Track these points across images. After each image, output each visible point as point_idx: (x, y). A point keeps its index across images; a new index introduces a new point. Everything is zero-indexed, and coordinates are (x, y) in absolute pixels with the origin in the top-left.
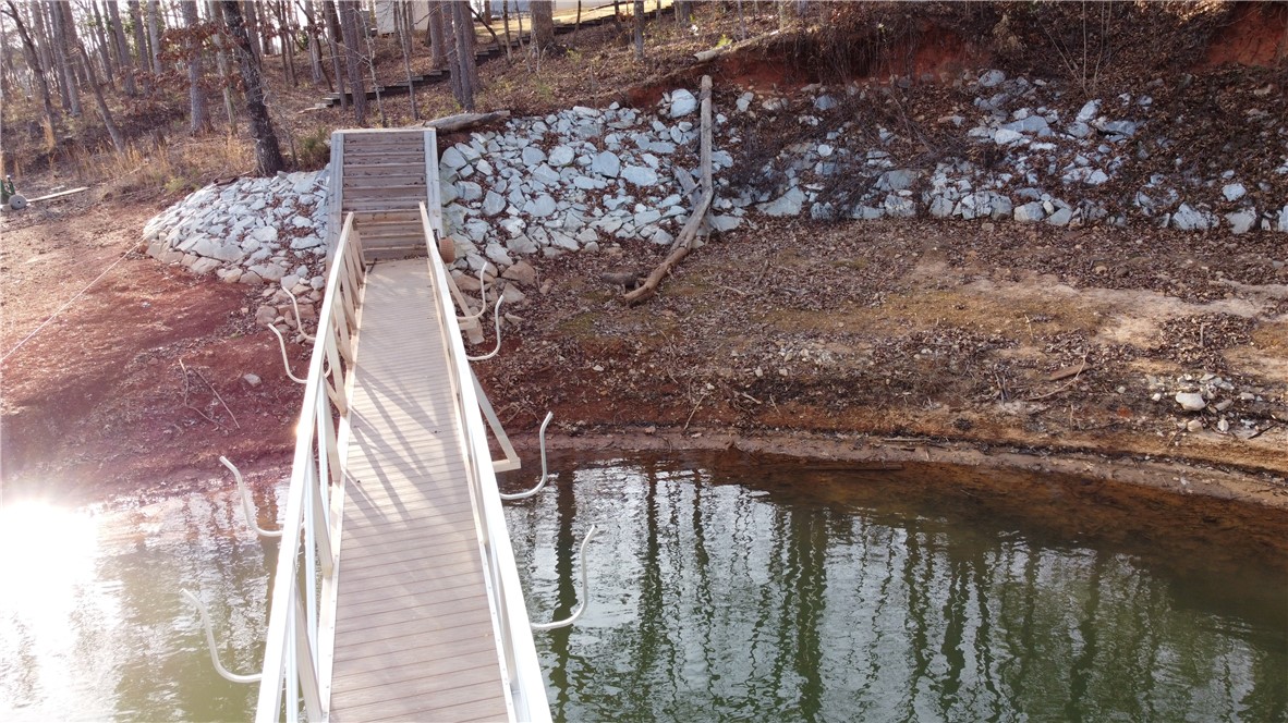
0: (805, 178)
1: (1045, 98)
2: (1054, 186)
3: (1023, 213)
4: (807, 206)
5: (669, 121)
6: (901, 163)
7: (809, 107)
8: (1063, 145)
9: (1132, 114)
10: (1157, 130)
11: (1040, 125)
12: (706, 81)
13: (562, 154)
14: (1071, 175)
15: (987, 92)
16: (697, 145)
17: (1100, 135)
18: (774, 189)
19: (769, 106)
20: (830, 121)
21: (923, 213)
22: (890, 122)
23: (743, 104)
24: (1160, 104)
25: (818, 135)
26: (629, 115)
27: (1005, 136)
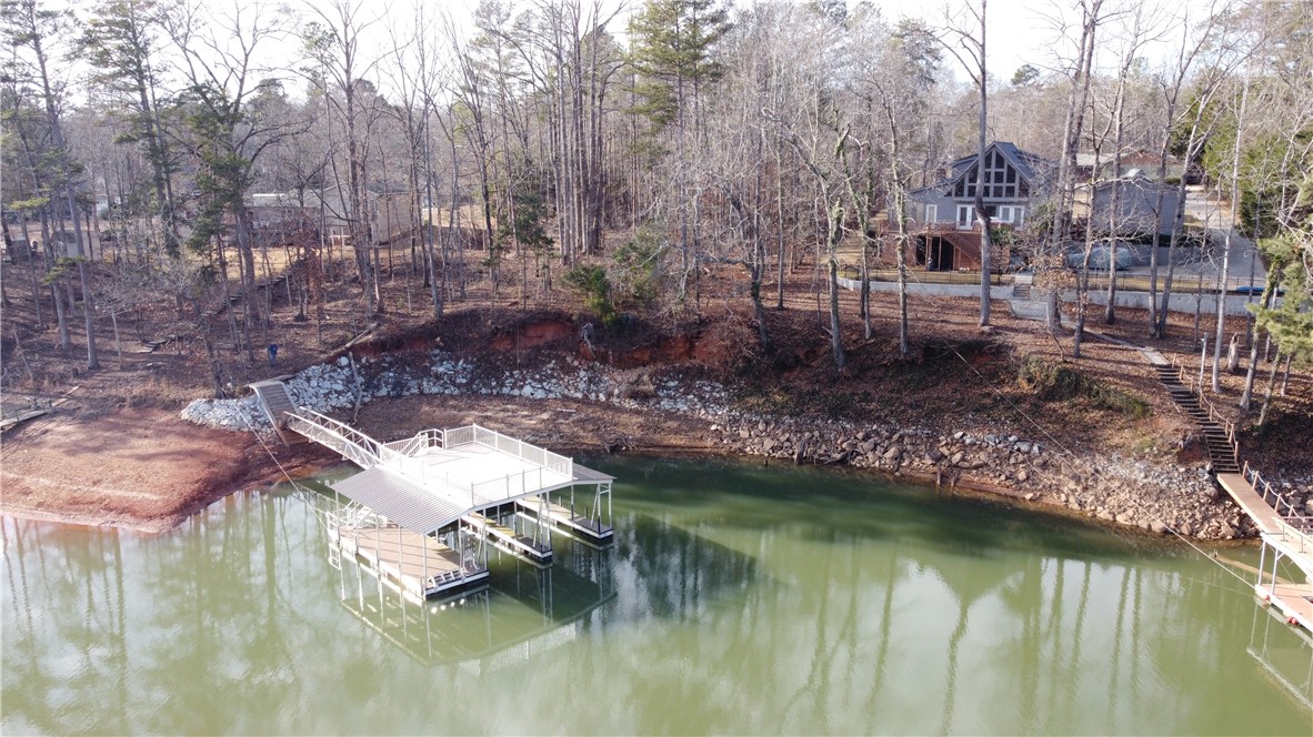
0: (387, 383)
1: (450, 358)
2: (454, 384)
3: (447, 392)
4: (389, 392)
5: (342, 368)
6: (414, 378)
7: (384, 361)
8: (455, 372)
9: (472, 363)
10: (478, 367)
11: (449, 366)
12: (351, 354)
13: (314, 383)
14: (458, 381)
15: (436, 356)
16: (352, 375)
17: (465, 369)
18: (378, 388)
19: (372, 361)
20: (391, 364)
21: (422, 393)
22: (409, 365)
23: (364, 360)
24: (478, 360)
25: (388, 369)
26: (329, 367)
27: (441, 369)
